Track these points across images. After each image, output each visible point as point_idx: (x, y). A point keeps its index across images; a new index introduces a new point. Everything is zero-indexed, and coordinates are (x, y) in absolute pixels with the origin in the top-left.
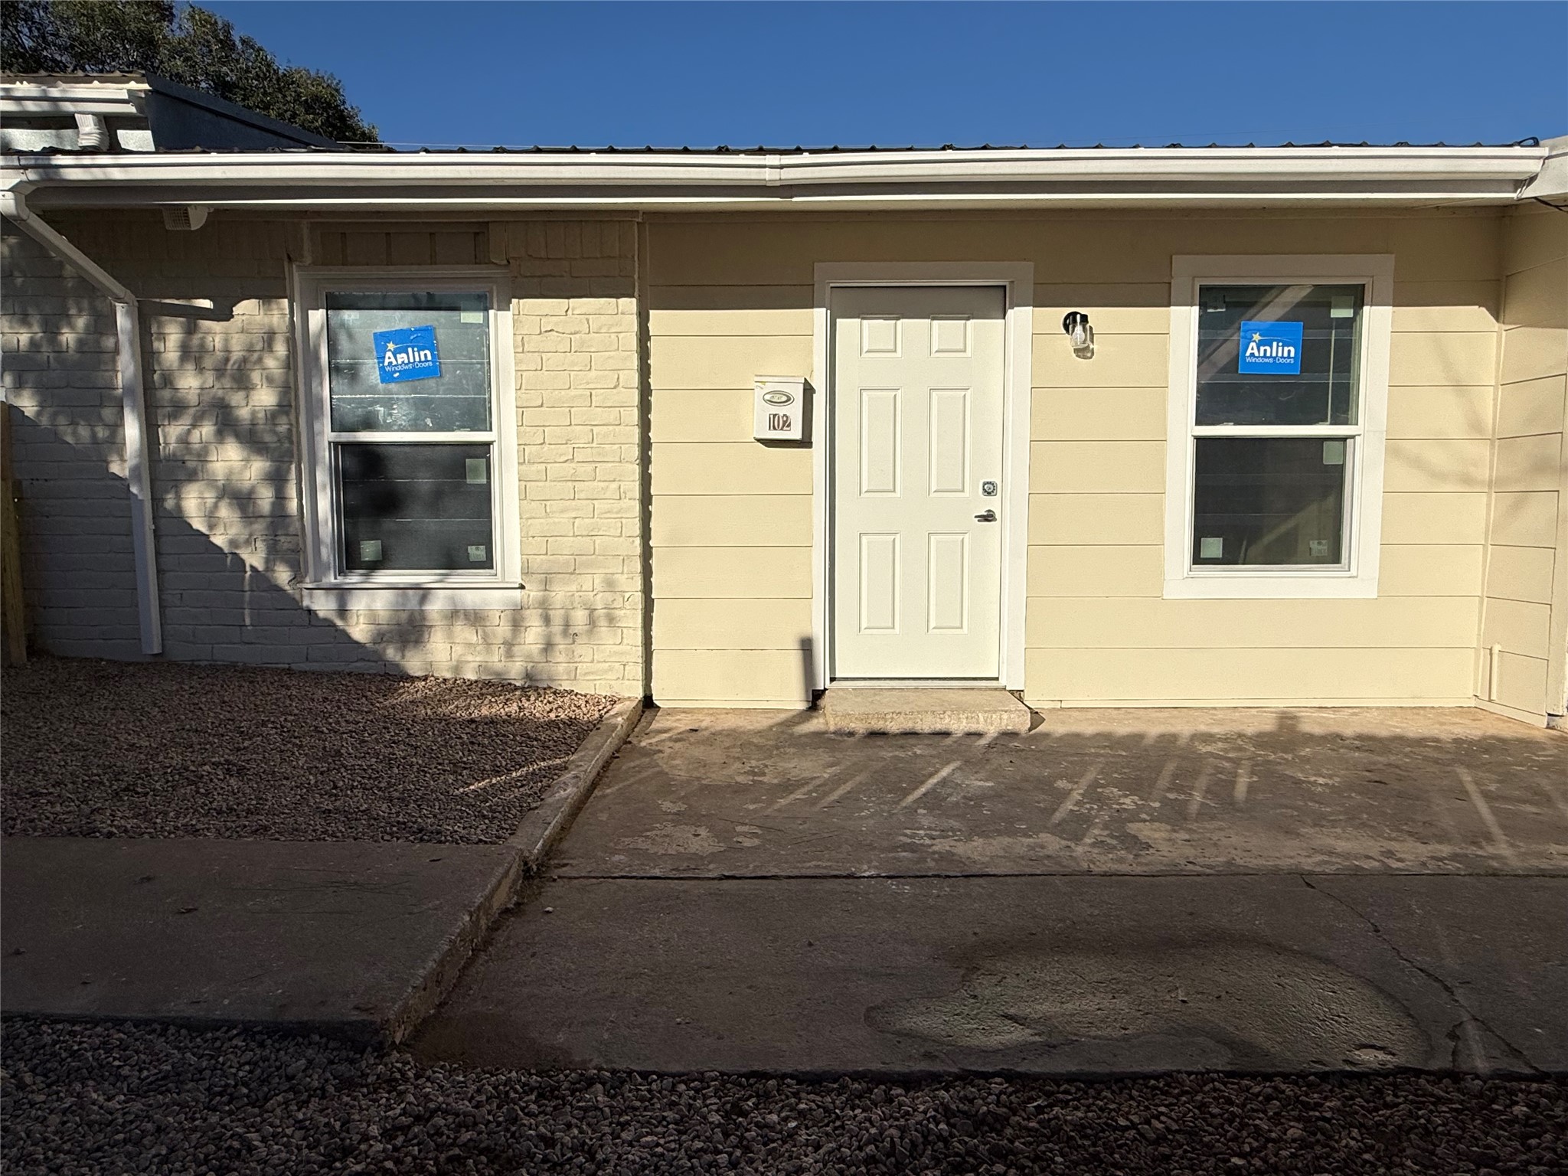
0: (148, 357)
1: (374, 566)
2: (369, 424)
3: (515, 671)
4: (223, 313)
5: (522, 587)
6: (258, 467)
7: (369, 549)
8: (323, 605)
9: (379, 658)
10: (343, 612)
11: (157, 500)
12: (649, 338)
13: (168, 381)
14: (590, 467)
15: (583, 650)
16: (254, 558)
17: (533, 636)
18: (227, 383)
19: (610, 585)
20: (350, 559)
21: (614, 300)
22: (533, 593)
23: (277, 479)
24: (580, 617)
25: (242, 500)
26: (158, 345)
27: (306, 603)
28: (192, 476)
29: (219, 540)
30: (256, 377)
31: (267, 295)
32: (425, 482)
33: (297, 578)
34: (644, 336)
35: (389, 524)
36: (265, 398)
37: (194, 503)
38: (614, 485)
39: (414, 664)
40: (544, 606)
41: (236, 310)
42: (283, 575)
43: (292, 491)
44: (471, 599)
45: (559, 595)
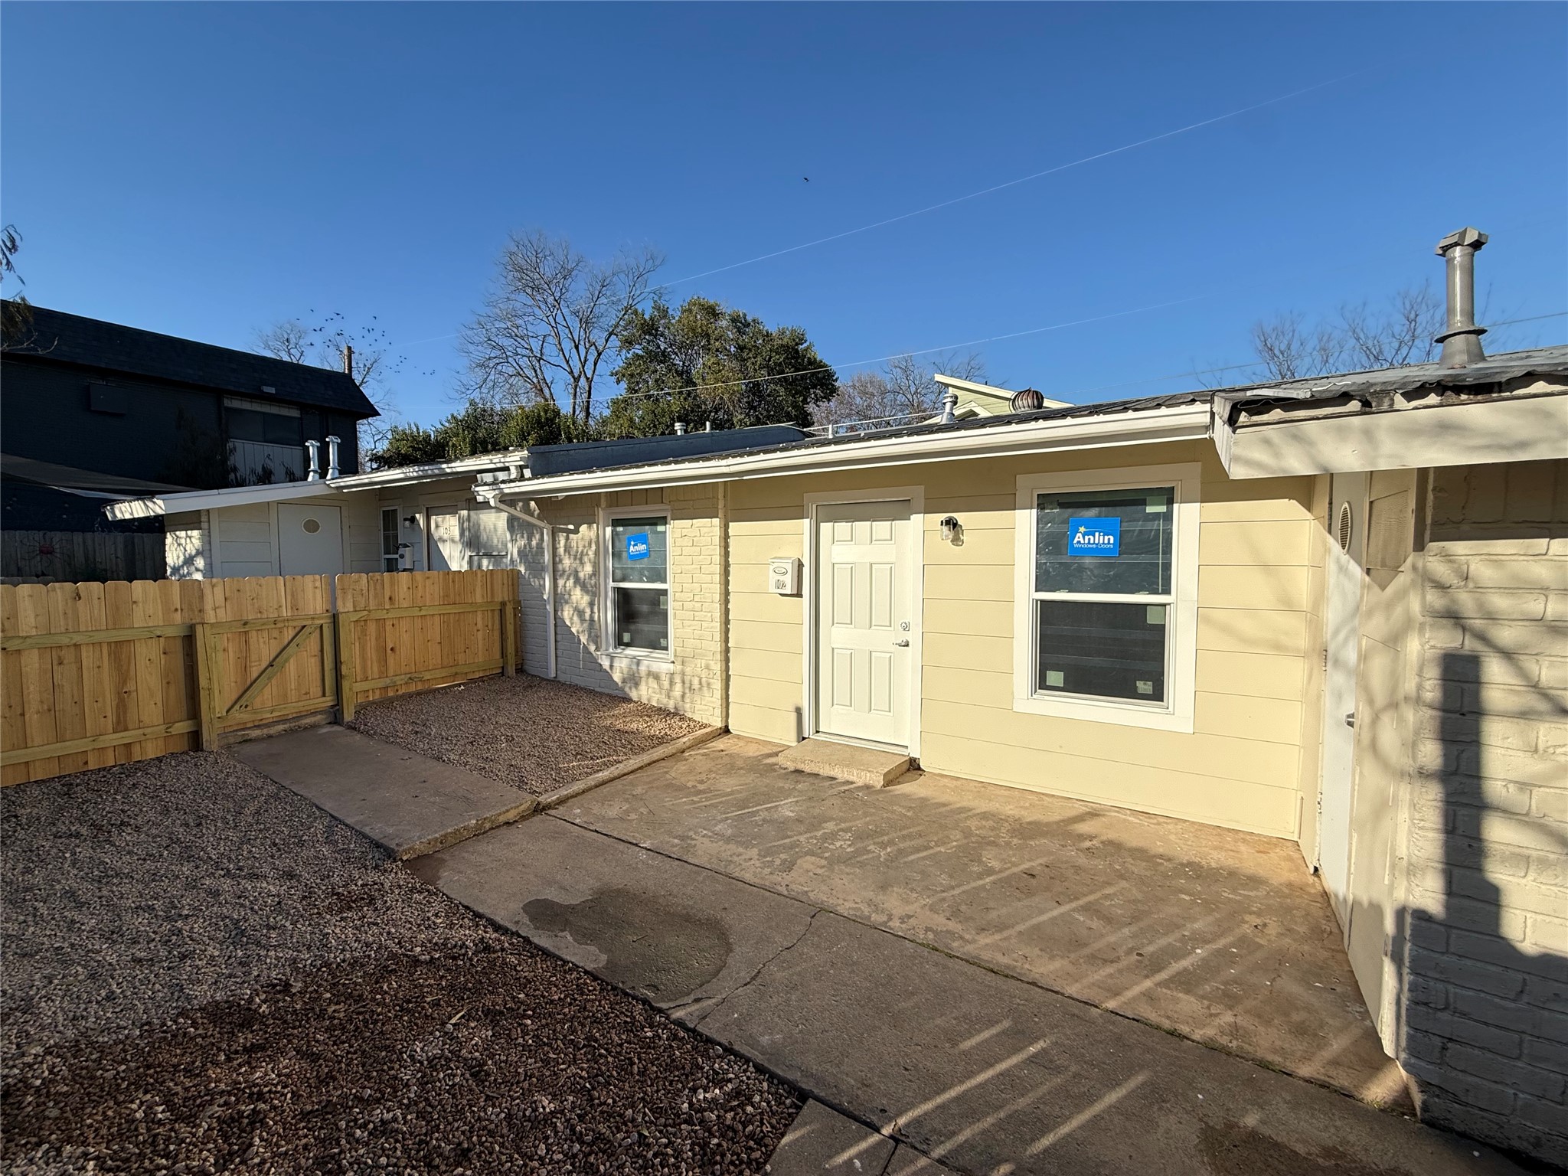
0: (555, 549)
1: (628, 645)
2: (623, 580)
3: (671, 706)
4: (576, 531)
5: (673, 662)
6: (586, 598)
7: (626, 637)
8: (605, 663)
9: (622, 690)
10: (611, 666)
11: (556, 611)
12: (729, 537)
13: (561, 561)
14: (699, 604)
15: (697, 698)
16: (584, 639)
17: (678, 689)
18: (578, 562)
19: (708, 667)
20: (620, 642)
21: (709, 520)
22: (679, 668)
23: (591, 604)
24: (696, 681)
25: (580, 613)
26: (558, 546)
27: (599, 661)
28: (567, 602)
29: (574, 630)
30: (586, 559)
31: (590, 524)
32: (645, 608)
33: (597, 649)
34: (726, 537)
35: (632, 627)
36: (588, 569)
37: (567, 613)
38: (710, 614)
39: (634, 695)
40: (683, 674)
41: (580, 529)
42: (592, 648)
43: (596, 610)
44: (656, 667)
45: (688, 670)
